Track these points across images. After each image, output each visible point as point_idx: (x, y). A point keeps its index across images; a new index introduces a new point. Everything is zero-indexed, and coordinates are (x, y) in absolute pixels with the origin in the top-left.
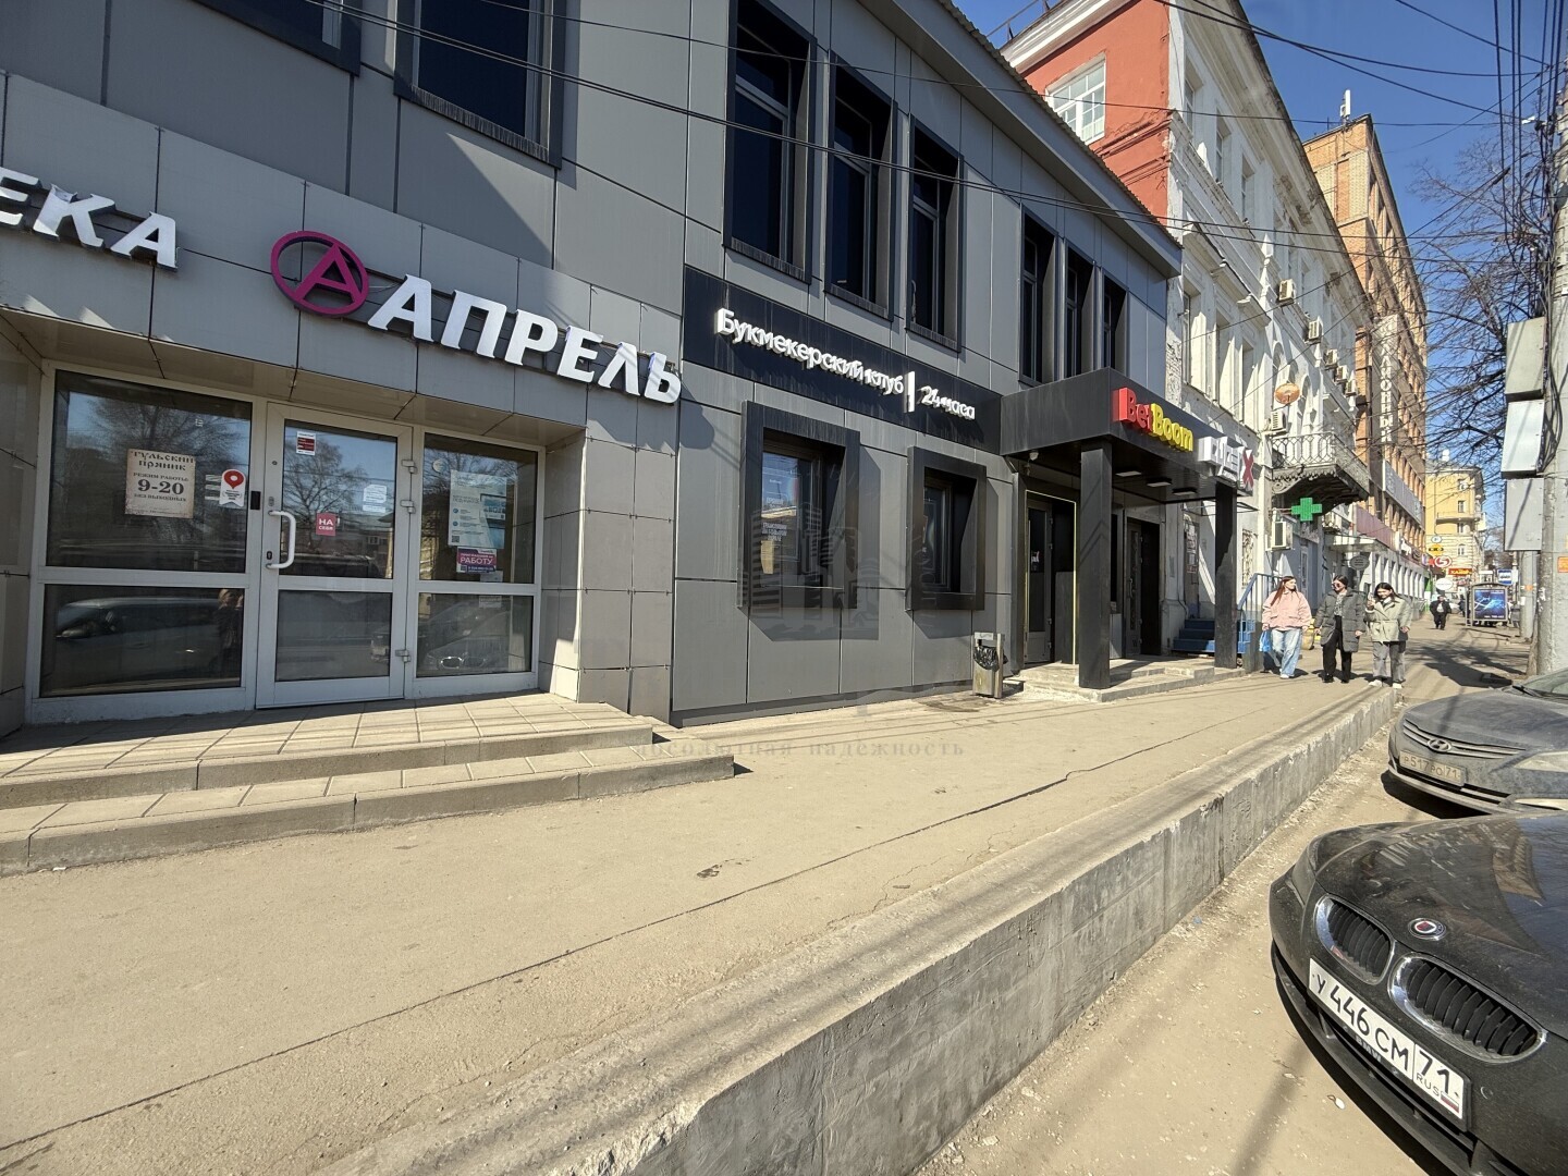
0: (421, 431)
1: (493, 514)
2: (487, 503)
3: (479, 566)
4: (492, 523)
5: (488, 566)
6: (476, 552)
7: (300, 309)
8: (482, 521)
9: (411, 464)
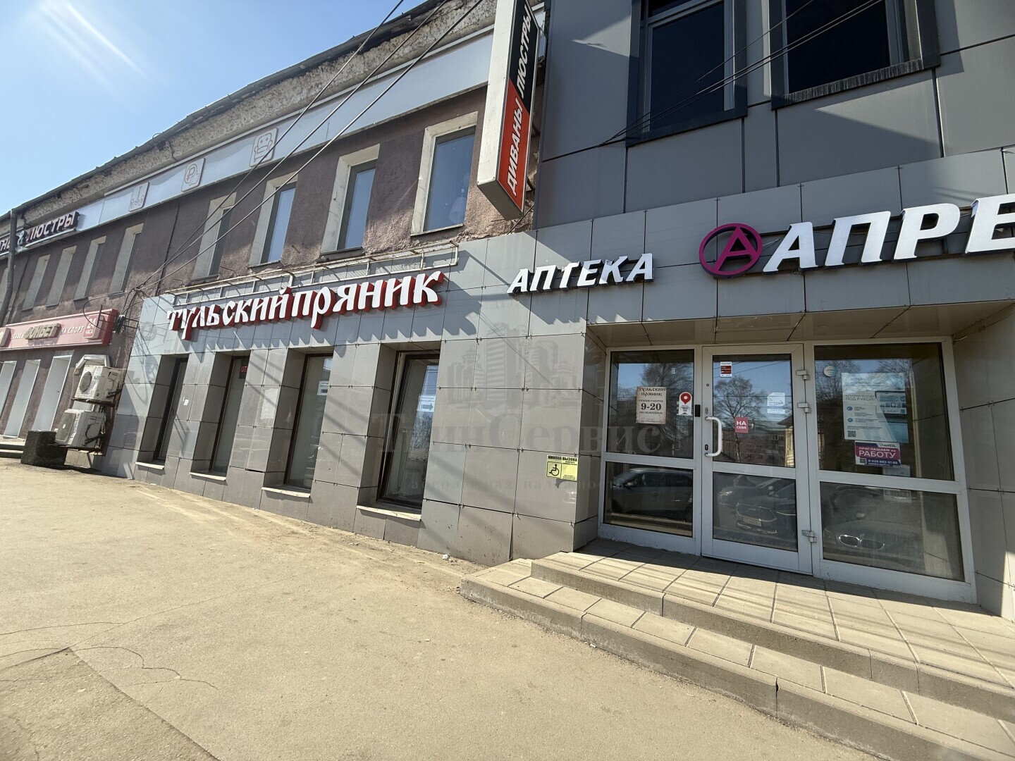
0: (810, 346)
1: (890, 409)
2: (882, 399)
3: (882, 459)
4: (890, 417)
5: (892, 460)
6: (875, 446)
7: (717, 278)
8: (879, 416)
9: (804, 373)
